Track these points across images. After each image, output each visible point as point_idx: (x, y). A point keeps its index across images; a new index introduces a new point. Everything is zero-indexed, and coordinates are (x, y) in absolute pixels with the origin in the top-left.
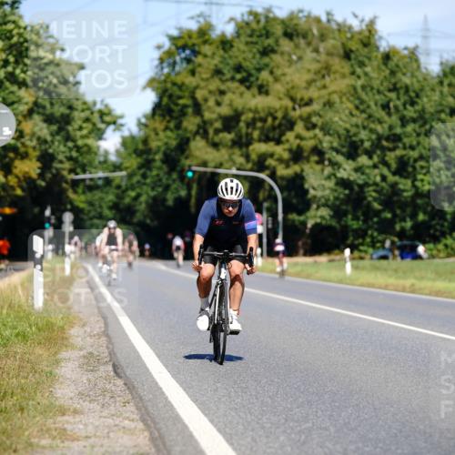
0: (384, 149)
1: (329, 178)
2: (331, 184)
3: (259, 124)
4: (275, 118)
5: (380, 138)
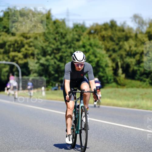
0: (55, 54)
1: (37, 63)
2: (38, 65)
3: (12, 46)
4: (18, 44)
5: (53, 49)
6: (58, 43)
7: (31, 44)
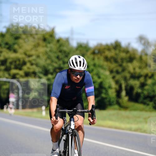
3: (14, 63)
5: (55, 68)
6: (61, 62)
7: (34, 62)
